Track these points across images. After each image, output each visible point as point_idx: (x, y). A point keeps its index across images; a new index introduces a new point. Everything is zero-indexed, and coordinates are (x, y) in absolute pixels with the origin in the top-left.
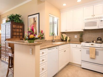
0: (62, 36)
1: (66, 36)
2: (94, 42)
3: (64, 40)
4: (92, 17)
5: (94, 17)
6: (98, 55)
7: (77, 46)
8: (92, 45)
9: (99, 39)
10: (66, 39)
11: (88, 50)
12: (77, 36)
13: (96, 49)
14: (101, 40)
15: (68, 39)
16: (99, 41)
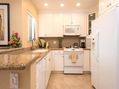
0: (40, 41)
1: (44, 42)
2: (72, 47)
3: (43, 46)
4: (71, 24)
5: (73, 24)
6: (78, 59)
7: (59, 52)
8: (73, 50)
9: (75, 44)
10: (44, 45)
11: (70, 55)
12: (56, 41)
13: (77, 54)
14: (77, 45)
15: (47, 45)
16: (76, 46)
